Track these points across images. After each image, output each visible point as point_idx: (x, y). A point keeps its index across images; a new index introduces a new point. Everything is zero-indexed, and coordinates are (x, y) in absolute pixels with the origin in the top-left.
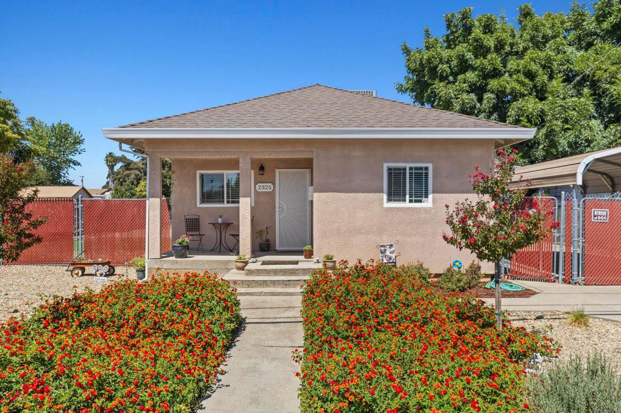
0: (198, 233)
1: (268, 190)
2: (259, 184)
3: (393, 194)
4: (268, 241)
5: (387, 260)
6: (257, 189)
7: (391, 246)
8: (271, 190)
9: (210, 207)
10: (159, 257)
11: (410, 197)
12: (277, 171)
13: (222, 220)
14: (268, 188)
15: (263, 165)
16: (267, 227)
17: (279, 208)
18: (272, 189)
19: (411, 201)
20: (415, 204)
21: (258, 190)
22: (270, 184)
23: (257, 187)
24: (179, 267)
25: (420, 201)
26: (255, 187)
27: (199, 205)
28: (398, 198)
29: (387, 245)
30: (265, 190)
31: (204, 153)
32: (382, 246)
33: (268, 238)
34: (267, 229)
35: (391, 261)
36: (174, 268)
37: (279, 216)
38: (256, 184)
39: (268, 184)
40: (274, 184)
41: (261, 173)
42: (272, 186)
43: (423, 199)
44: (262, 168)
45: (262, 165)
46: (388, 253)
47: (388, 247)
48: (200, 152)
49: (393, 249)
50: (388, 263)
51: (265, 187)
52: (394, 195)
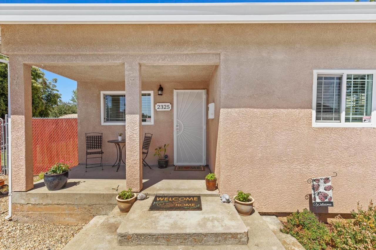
0: (99, 150)
1: (167, 110)
2: (158, 104)
3: (322, 110)
4: (166, 156)
5: (321, 199)
6: (156, 108)
7: (327, 180)
8: (169, 110)
9: (113, 125)
10: (24, 189)
11: (346, 115)
12: (175, 91)
13: (122, 138)
14: (166, 107)
15: (162, 86)
16: (165, 145)
17: (177, 126)
18: (170, 108)
19: (347, 120)
20: (352, 123)
21: (158, 110)
22: (169, 104)
23: (157, 107)
24: (50, 202)
25: (361, 120)
26: (155, 106)
27: (103, 123)
28: (330, 116)
29: (321, 179)
30: (163, 110)
31: (79, 57)
32: (315, 180)
33: (166, 154)
34: (165, 147)
35: (327, 200)
36: (44, 204)
37: (177, 134)
38: (155, 104)
39: (167, 104)
40: (172, 104)
41: (160, 93)
42: (170, 106)
43: (364, 117)
44: (161, 89)
45: (160, 85)
46: (321, 189)
47: (322, 181)
48: (73, 56)
49: (329, 184)
50: (321, 203)
51: (164, 107)
52: (323, 112)
